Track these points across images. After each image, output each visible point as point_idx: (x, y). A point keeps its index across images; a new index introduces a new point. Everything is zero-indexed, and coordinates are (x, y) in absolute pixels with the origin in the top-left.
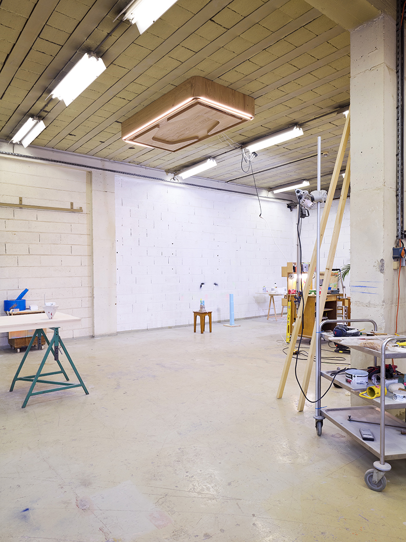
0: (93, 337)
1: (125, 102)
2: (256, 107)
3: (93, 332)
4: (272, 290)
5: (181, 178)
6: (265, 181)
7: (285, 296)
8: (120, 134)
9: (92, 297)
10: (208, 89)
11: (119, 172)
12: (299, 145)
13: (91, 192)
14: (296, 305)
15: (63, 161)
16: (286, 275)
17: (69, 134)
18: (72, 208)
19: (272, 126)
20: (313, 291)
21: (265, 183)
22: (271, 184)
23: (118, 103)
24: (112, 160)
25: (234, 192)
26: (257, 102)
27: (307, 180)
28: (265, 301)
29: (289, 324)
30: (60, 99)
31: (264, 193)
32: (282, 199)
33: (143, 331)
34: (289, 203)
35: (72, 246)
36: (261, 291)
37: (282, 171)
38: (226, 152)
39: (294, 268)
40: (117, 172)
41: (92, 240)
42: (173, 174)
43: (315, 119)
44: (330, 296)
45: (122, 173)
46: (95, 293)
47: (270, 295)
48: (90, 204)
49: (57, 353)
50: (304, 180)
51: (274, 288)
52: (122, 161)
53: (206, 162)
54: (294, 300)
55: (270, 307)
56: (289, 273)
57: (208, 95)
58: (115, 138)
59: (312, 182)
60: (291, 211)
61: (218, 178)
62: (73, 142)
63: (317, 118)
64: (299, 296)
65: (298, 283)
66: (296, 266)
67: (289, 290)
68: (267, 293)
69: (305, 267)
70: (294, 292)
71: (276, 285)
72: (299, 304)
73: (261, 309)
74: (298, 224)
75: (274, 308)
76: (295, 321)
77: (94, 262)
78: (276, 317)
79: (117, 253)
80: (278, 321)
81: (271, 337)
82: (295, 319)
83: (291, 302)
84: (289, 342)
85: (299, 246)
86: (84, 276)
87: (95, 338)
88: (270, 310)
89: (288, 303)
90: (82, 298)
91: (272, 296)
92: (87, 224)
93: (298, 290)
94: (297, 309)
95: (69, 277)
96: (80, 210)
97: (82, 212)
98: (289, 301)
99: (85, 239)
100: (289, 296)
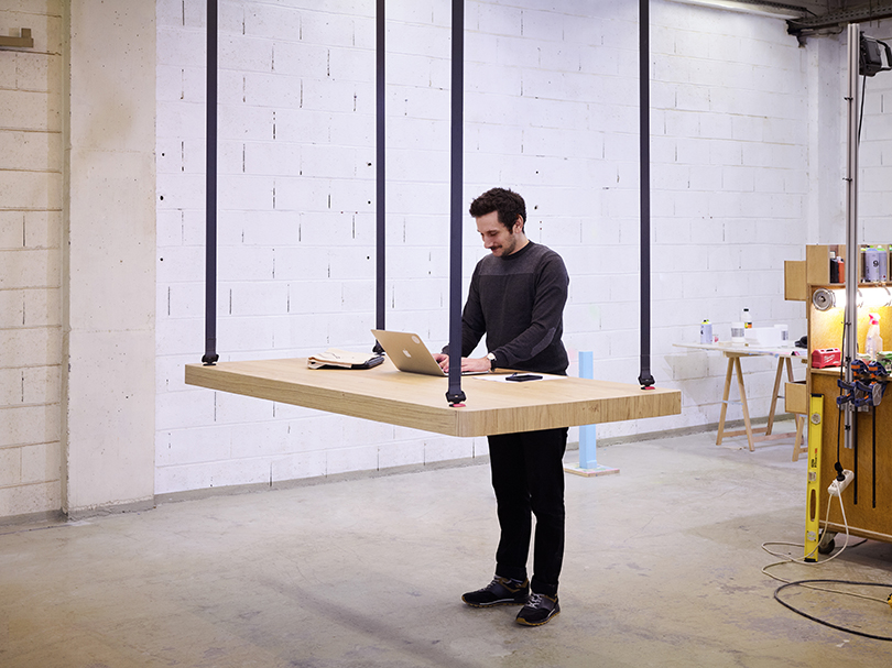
0: (61, 516)
3: (65, 499)
4: (735, 333)
7: (782, 359)
9: (63, 364)
14: (841, 412)
16: (804, 293)
28: (707, 374)
29: (816, 487)
33: (254, 489)
34: (794, 15)
36: (693, 338)
39: (834, 267)
41: (68, 150)
46: (72, 350)
47: (727, 353)
48: (61, 19)
51: (741, 325)
54: (835, 393)
55: (726, 398)
56: (813, 287)
60: (802, 44)
64: (855, 378)
65: (849, 325)
66: (839, 258)
67: (816, 352)
68: (714, 345)
69: (876, 264)
70: (834, 360)
71: (748, 317)
72: (859, 409)
73: (694, 403)
74: (851, 100)
75: (740, 397)
76: (841, 478)
77: (71, 235)
78: (749, 432)
79: (162, 198)
80: (757, 451)
81: (740, 530)
82: (838, 468)
83: (821, 399)
84: (815, 556)
85: (853, 183)
86: (34, 288)
87: (69, 523)
88: (726, 405)
89: (808, 402)
90: (24, 370)
91: (735, 358)
92: (49, 92)
93: (852, 355)
94: (848, 428)
96: (24, 40)
97: (32, 46)
98: (814, 394)
99: (41, 148)
100: (812, 374)
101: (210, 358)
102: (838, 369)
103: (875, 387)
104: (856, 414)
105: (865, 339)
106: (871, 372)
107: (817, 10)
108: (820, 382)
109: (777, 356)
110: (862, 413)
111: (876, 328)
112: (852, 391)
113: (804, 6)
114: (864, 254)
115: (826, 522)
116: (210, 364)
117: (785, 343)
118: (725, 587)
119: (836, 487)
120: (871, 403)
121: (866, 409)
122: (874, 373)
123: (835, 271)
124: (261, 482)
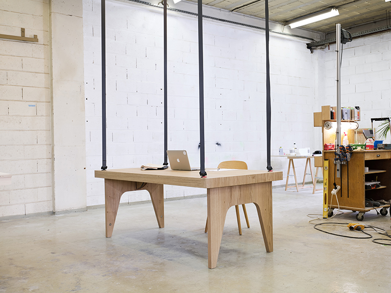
0: (53, 213)
3: (54, 207)
4: (291, 151)
6: (281, 10)
9: (52, 158)
13: (50, 15)
14: (335, 165)
18: (23, 36)
20: (359, 146)
22: (288, 15)
25: (240, 24)
27: (336, 7)
29: (327, 192)
32: (301, 37)
33: (122, 205)
34: (309, 41)
35: (24, 88)
39: (332, 113)
41: (52, 80)
44: (383, 152)
46: (55, 153)
47: (289, 157)
48: (49, 32)
54: (333, 158)
56: (325, 121)
60: (312, 52)
64: (340, 152)
65: (338, 133)
66: (333, 111)
67: (326, 144)
68: (284, 155)
69: (346, 113)
70: (332, 147)
71: (295, 146)
72: (342, 163)
74: (337, 51)
75: (293, 174)
76: (336, 188)
77: (54, 111)
78: (297, 186)
79: (87, 99)
80: (300, 192)
82: (335, 185)
83: (328, 161)
84: (327, 217)
85: (339, 82)
86: (41, 130)
87: (56, 215)
88: (288, 176)
89: (323, 163)
90: (38, 160)
91: (291, 159)
92: (44, 59)
93: (339, 144)
94: (338, 170)
95: (20, 130)
96: (35, 39)
97: (38, 42)
98: (325, 160)
99: (42, 79)
100: (325, 152)
101: (104, 168)
103: (348, 155)
104: (341, 165)
106: (347, 149)
107: (317, 40)
108: (327, 155)
110: (343, 165)
111: (346, 137)
112: (339, 156)
113: (313, 38)
114: (342, 110)
115: (331, 205)
116: (104, 170)
118: (296, 226)
119: (334, 192)
120: (347, 160)
121: (345, 163)
123: (332, 115)
124: (125, 202)
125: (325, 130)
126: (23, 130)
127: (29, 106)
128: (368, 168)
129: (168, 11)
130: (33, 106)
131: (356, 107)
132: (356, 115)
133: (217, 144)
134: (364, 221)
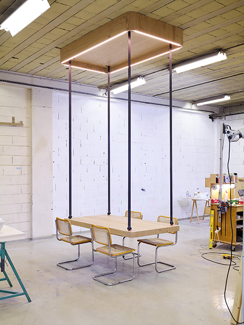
0: (31, 239)
1: (65, 32)
2: (184, 36)
3: (32, 235)
4: (195, 195)
5: (113, 93)
6: (190, 95)
7: (207, 201)
8: (59, 58)
9: (31, 203)
10: (142, 23)
11: (57, 89)
12: (222, 66)
13: (31, 107)
14: (218, 214)
15: (6, 80)
16: (210, 185)
17: (13, 58)
18: (13, 122)
19: (198, 51)
20: (234, 201)
21: (189, 97)
22: (195, 98)
23: (58, 32)
24: (50, 78)
25: (160, 105)
26: (185, 32)
27: (228, 95)
28: (188, 205)
29: (212, 231)
30: (7, 30)
31: (188, 106)
32: (205, 111)
34: (211, 114)
35: (13, 157)
36: (185, 196)
37: (206, 87)
38: (154, 72)
39: (217, 179)
40: (55, 89)
41: (32, 151)
42: (105, 90)
43: (238, 45)
45: (58, 89)
46: (33, 199)
47: (193, 200)
48: (30, 119)
49: (4, 265)
50: (225, 94)
51: (197, 193)
52: (59, 79)
53: (136, 80)
54: (217, 209)
55: (193, 211)
56: (212, 184)
57: (141, 29)
58: (54, 60)
59: (232, 96)
60: (213, 121)
61: (146, 93)
62: (15, 64)
63: (240, 45)
64: (221, 206)
65: (220, 193)
66: (218, 178)
67: (212, 200)
68: (190, 198)
69: (227, 178)
70: (217, 201)
71: (198, 191)
72: (222, 213)
73: (185, 212)
74: (221, 140)
75: (196, 211)
76: (218, 229)
77: (33, 171)
78: (198, 219)
79: (54, 162)
80: (200, 224)
81: (195, 242)
82: (217, 227)
83: (214, 211)
84: (212, 247)
85: (221, 159)
86: (24, 184)
87: (33, 241)
88: (192, 213)
89: (210, 211)
90: (21, 204)
91: (195, 201)
92: (27, 136)
93: (221, 200)
94: (220, 217)
95: (11, 185)
96: (21, 124)
97: (23, 125)
98: (212, 210)
99: (25, 150)
100: (212, 205)
101: (70, 217)
102: (217, 204)
103: (226, 208)
104: (221, 214)
105: (225, 196)
106: (225, 204)
107: (217, 112)
108: (213, 206)
109: (205, 200)
110: (223, 214)
111: (227, 194)
112: (220, 209)
113: (213, 111)
114: (224, 176)
115: (214, 240)
117: (207, 197)
118: (190, 254)
119: (217, 231)
120: (225, 212)
121: (224, 213)
122: (226, 205)
123: (217, 180)
124: (78, 231)
125: (212, 190)
126: (12, 185)
127: (17, 168)
128: (240, 216)
129: (111, 100)
130: (19, 168)
131: (234, 174)
132: (234, 179)
133: (142, 190)
134: (236, 251)
